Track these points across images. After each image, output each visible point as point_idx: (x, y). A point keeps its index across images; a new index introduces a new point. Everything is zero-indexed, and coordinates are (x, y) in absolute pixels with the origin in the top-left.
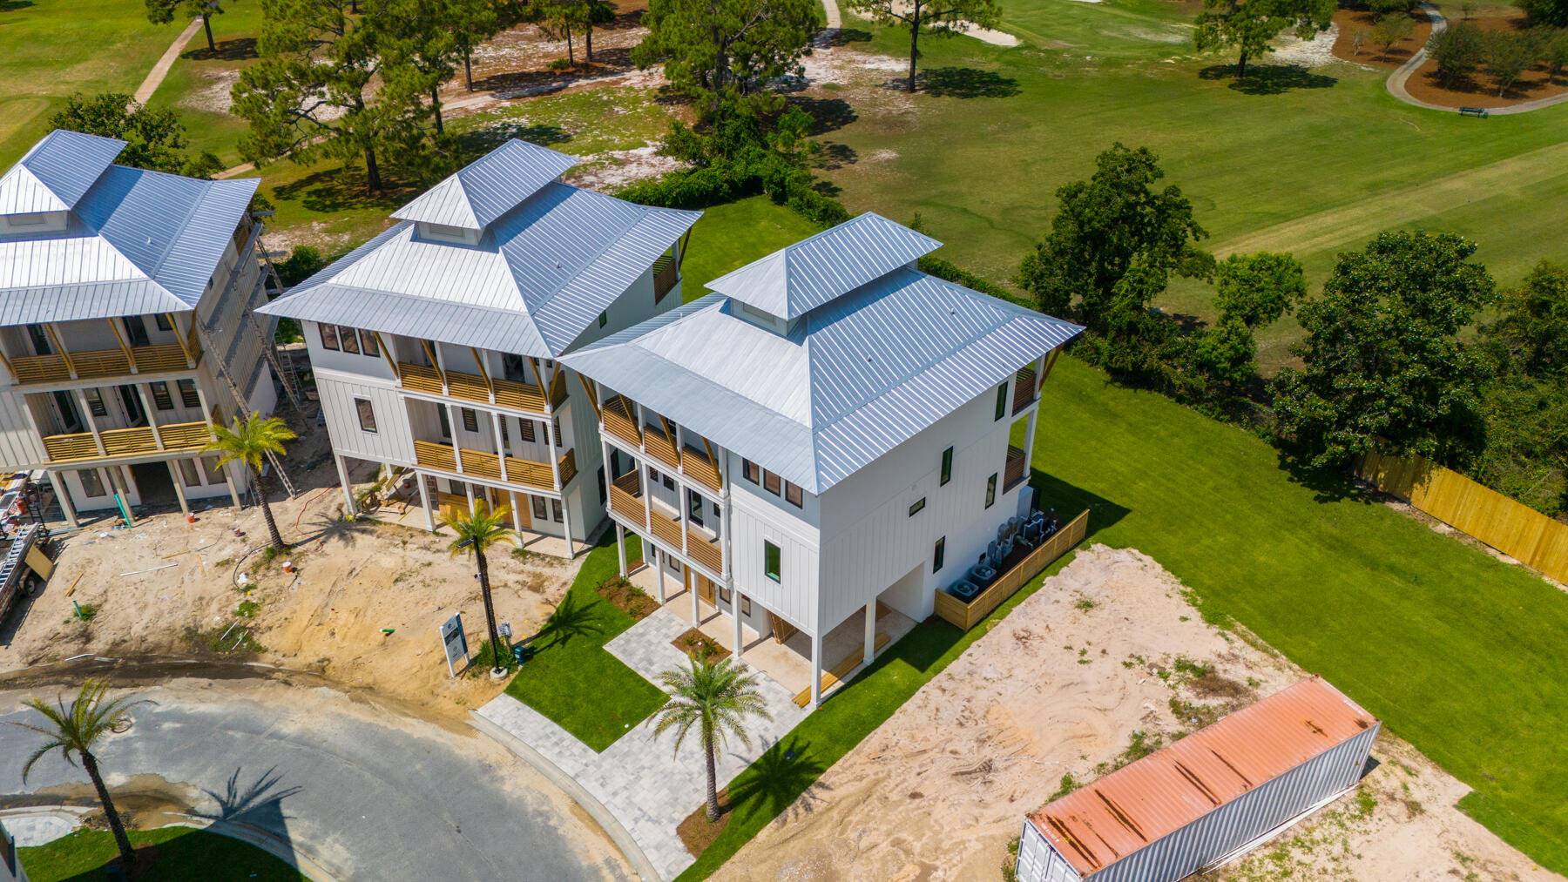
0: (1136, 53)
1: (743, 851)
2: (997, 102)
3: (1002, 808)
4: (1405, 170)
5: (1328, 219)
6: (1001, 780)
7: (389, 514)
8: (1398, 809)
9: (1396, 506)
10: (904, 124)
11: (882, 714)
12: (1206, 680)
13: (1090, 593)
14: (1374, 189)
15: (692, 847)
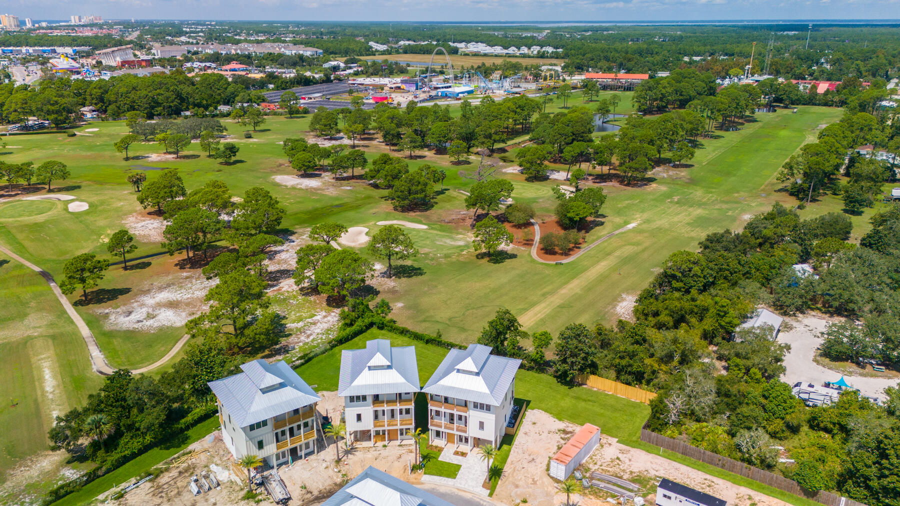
6: (537, 461)
7: (358, 445)
9: (584, 386)
12: (565, 432)
13: (533, 421)
15: (488, 489)
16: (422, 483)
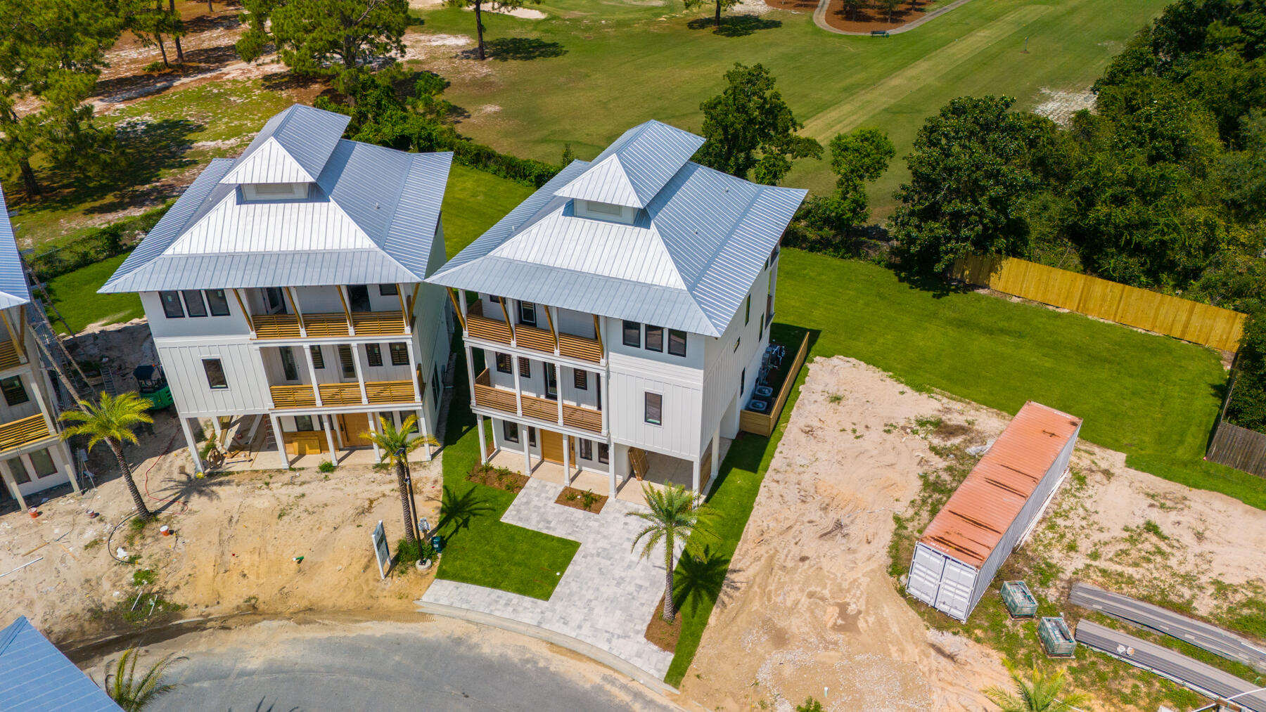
0: (636, 15)
1: (705, 636)
2: (553, 60)
3: (865, 550)
4: (860, 77)
5: (833, 114)
6: (853, 530)
8: (1099, 477)
9: (981, 291)
10: (491, 83)
11: (745, 510)
12: (941, 428)
13: (832, 390)
14: (850, 91)
15: (666, 647)
16: (423, 616)
